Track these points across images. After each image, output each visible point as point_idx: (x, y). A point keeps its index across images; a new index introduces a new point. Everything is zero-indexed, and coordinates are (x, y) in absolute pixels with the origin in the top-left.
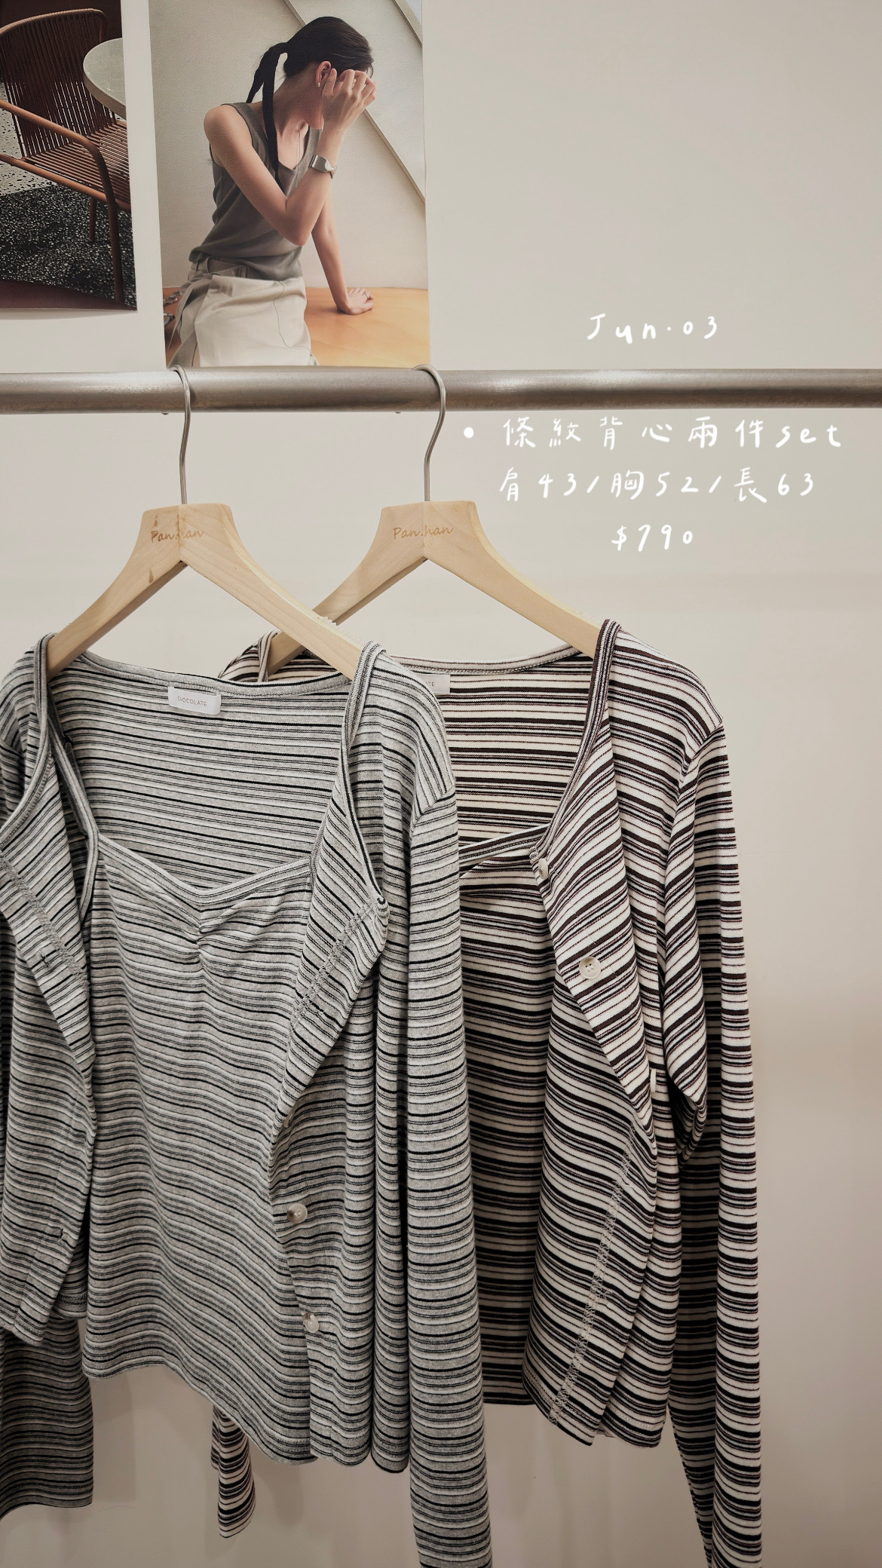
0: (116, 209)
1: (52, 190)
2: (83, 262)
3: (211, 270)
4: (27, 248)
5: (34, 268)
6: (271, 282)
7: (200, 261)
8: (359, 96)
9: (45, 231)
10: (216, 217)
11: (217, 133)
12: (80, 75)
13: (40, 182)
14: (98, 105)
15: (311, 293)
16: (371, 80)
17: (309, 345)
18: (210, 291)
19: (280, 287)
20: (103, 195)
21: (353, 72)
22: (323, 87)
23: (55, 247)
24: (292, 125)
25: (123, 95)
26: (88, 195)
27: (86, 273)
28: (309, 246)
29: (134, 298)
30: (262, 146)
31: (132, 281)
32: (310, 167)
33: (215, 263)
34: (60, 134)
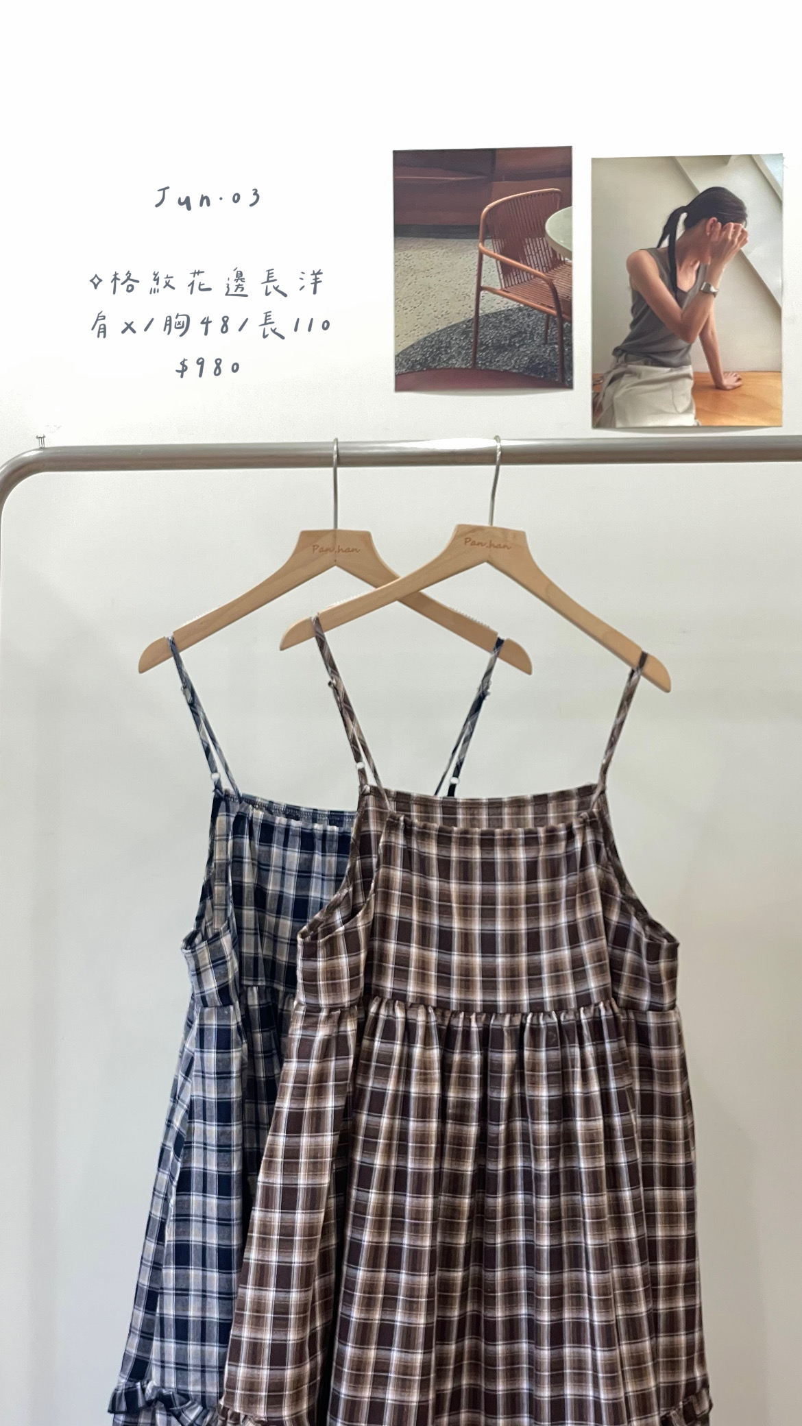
0: (562, 321)
1: (520, 309)
2: (537, 356)
3: (626, 361)
4: (500, 348)
5: (504, 361)
6: (669, 369)
7: (620, 355)
8: (736, 240)
9: (513, 337)
10: (633, 325)
11: (635, 267)
12: (543, 232)
13: (513, 305)
14: (554, 252)
15: (697, 377)
16: (745, 229)
17: (694, 411)
18: (626, 375)
19: (675, 373)
20: (554, 312)
21: (732, 224)
22: (710, 235)
23: (519, 347)
24: (688, 261)
25: (571, 245)
26: (544, 312)
27: (539, 364)
29: (572, 381)
30: (666, 276)
31: (571, 368)
32: (700, 290)
33: (630, 356)
34: (527, 272)
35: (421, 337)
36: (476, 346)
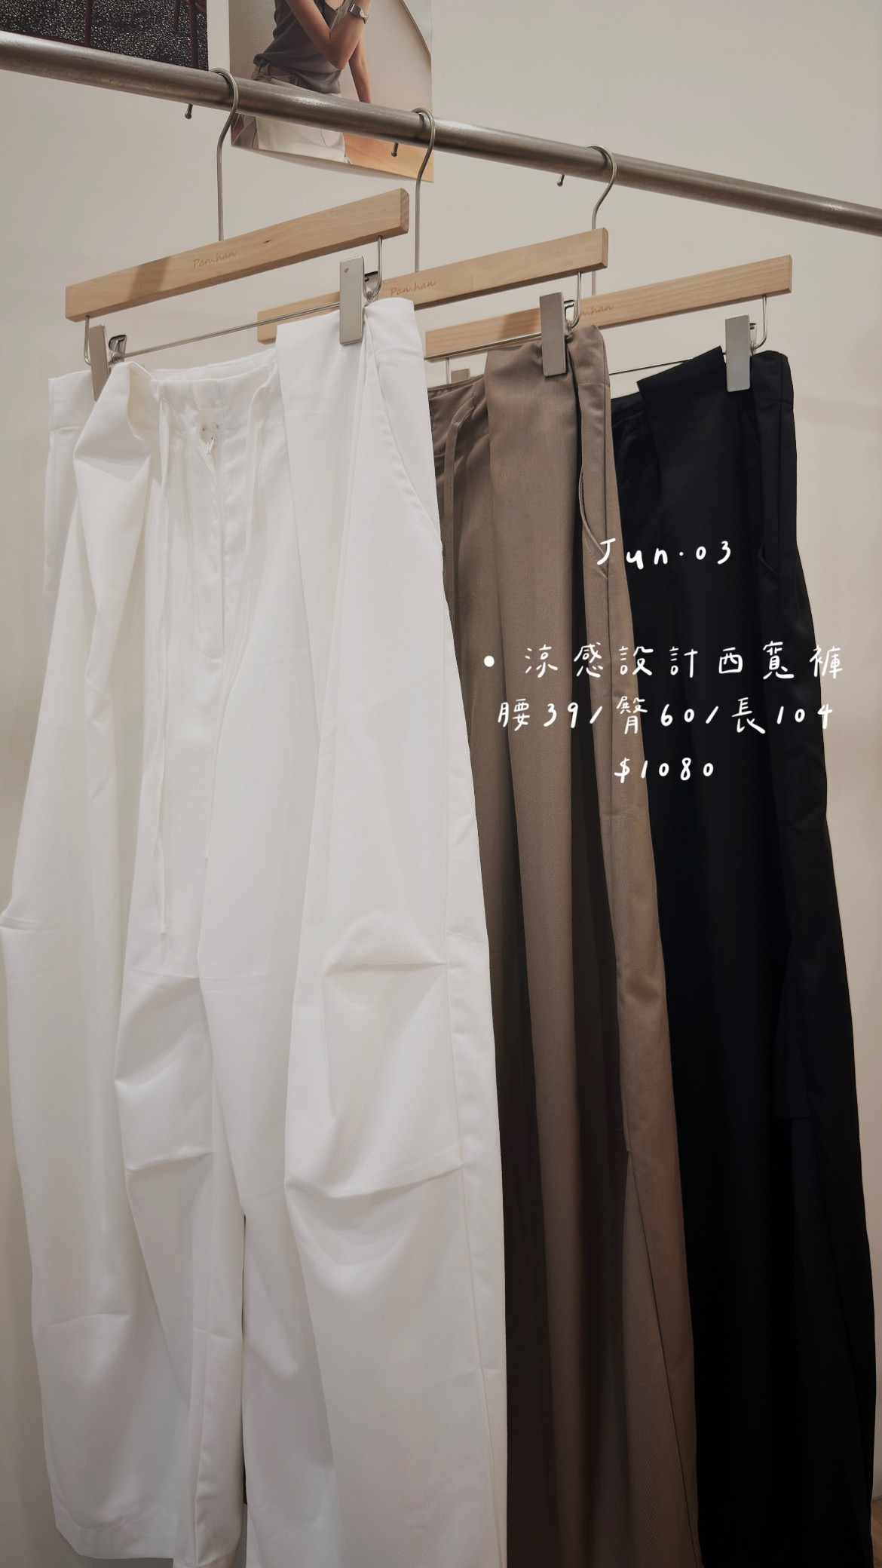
3: (270, 73)
17: (344, 148)
28: (346, 72)
33: (274, 69)
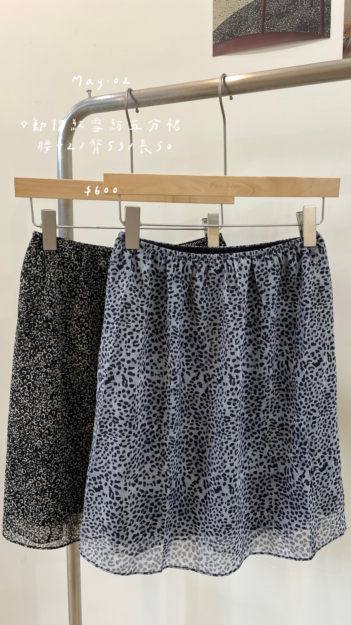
2: (305, 17)
4: (280, 15)
5: (284, 25)
9: (289, 5)
23: (293, 12)
27: (307, 22)
29: (329, 32)
31: (329, 23)
35: (229, 15)
36: (264, 17)
